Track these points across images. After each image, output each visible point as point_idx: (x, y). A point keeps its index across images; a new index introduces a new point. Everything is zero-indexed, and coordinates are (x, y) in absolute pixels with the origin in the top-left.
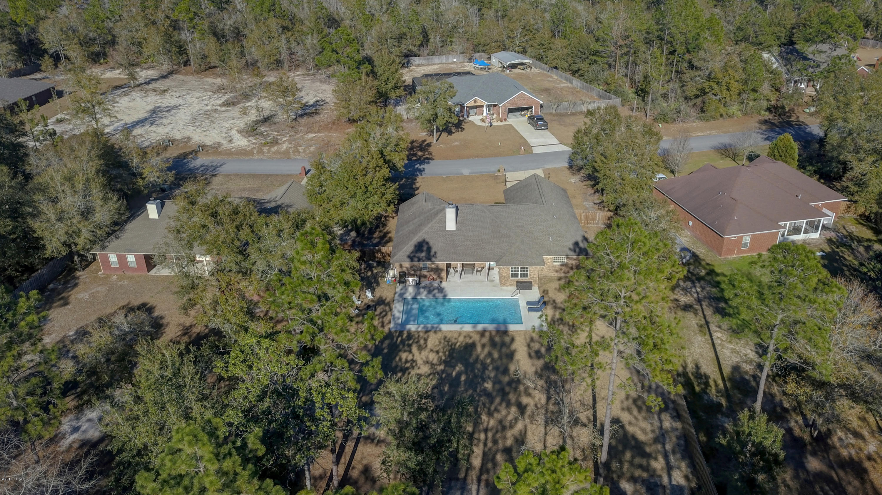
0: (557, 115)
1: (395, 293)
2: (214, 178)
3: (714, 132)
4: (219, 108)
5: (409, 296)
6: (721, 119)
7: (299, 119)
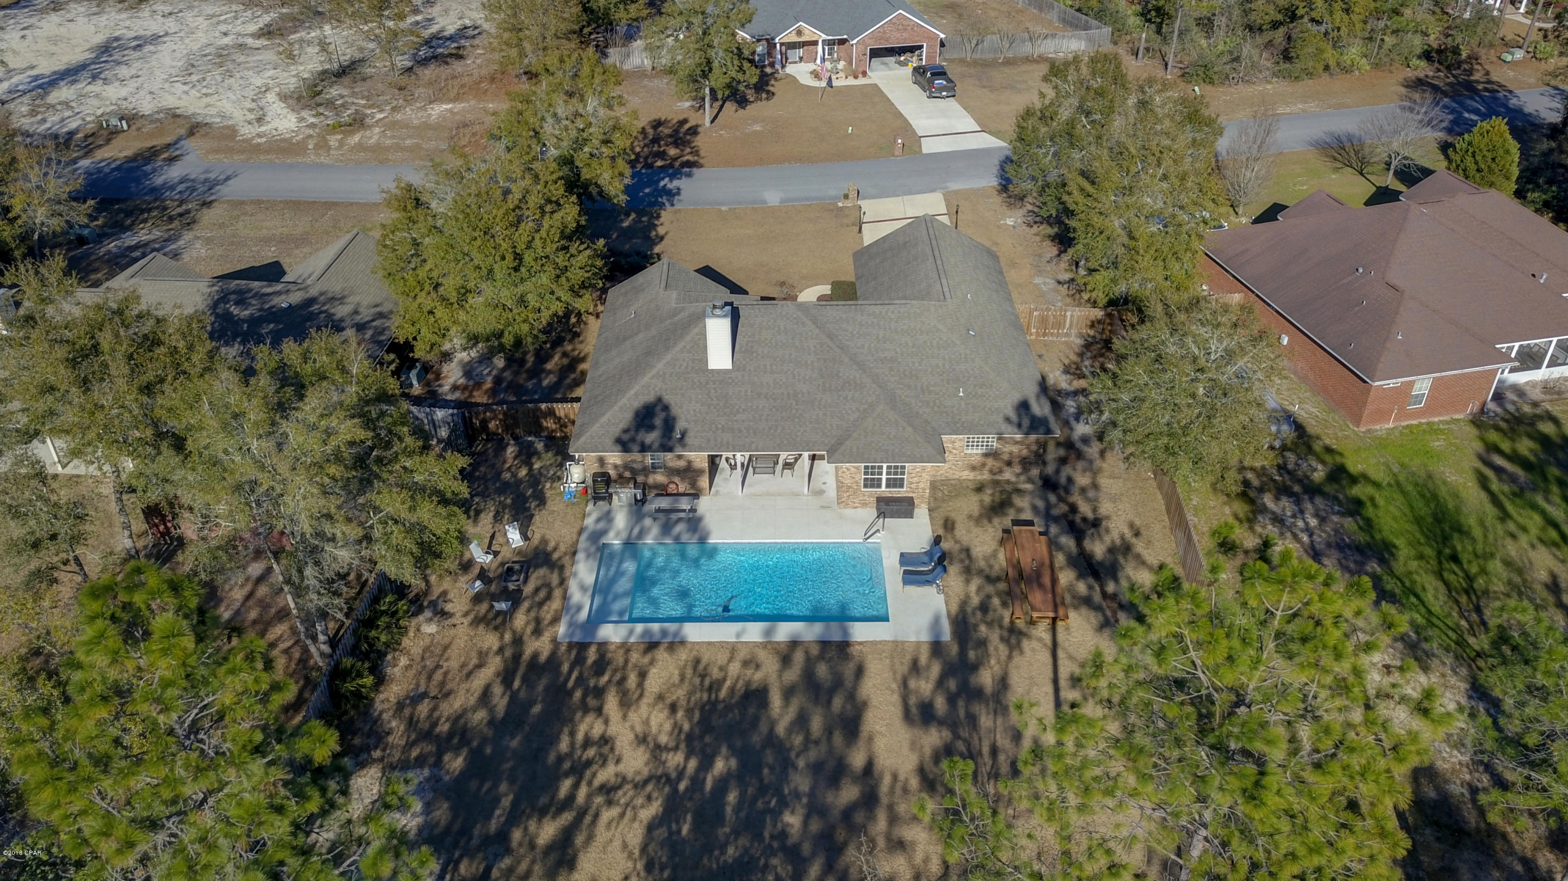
0: (975, 63)
1: (580, 533)
2: (205, 211)
3: (1312, 106)
4: (250, 41)
5: (614, 540)
6: (1325, 77)
7: (419, 71)
